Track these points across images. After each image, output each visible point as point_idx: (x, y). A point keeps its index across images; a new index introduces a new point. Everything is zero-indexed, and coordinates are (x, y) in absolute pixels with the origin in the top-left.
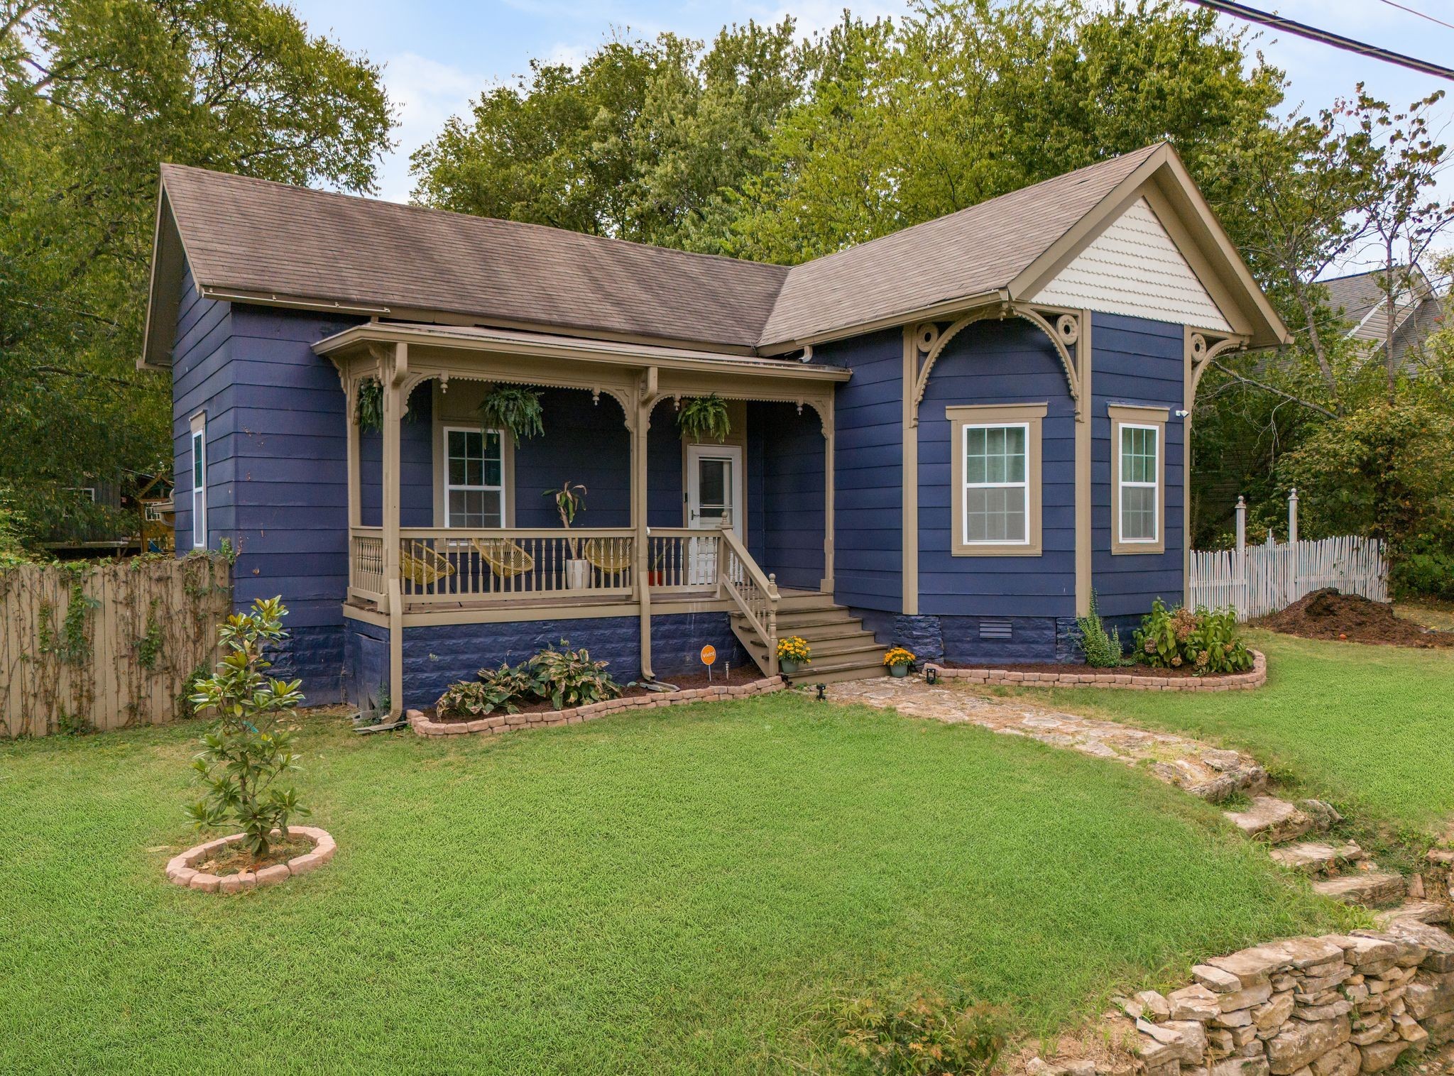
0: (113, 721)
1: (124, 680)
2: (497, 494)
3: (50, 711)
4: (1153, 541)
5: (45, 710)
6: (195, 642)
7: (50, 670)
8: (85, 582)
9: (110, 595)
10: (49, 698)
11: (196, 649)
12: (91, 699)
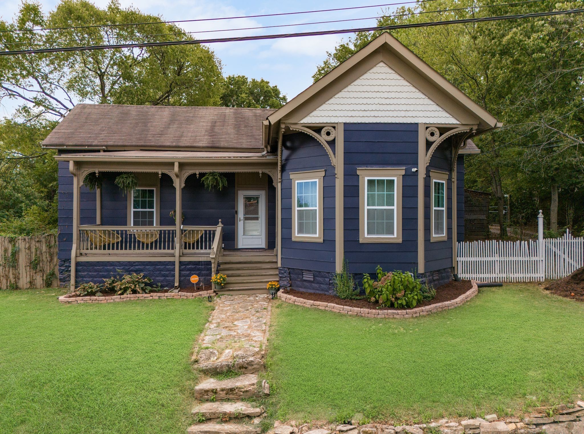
0: (25, 286)
1: (28, 273)
2: (153, 212)
3: (7, 281)
4: (392, 237)
5: (6, 280)
6: (50, 263)
7: (7, 269)
8: (16, 242)
9: (23, 246)
10: (7, 277)
11: (50, 264)
12: (19, 279)
